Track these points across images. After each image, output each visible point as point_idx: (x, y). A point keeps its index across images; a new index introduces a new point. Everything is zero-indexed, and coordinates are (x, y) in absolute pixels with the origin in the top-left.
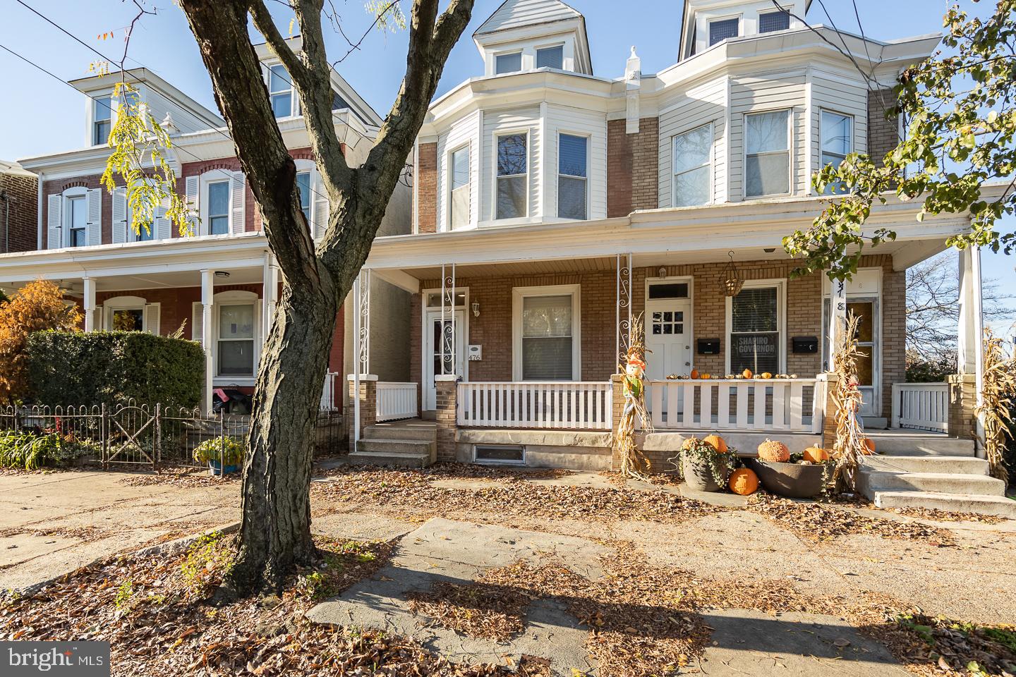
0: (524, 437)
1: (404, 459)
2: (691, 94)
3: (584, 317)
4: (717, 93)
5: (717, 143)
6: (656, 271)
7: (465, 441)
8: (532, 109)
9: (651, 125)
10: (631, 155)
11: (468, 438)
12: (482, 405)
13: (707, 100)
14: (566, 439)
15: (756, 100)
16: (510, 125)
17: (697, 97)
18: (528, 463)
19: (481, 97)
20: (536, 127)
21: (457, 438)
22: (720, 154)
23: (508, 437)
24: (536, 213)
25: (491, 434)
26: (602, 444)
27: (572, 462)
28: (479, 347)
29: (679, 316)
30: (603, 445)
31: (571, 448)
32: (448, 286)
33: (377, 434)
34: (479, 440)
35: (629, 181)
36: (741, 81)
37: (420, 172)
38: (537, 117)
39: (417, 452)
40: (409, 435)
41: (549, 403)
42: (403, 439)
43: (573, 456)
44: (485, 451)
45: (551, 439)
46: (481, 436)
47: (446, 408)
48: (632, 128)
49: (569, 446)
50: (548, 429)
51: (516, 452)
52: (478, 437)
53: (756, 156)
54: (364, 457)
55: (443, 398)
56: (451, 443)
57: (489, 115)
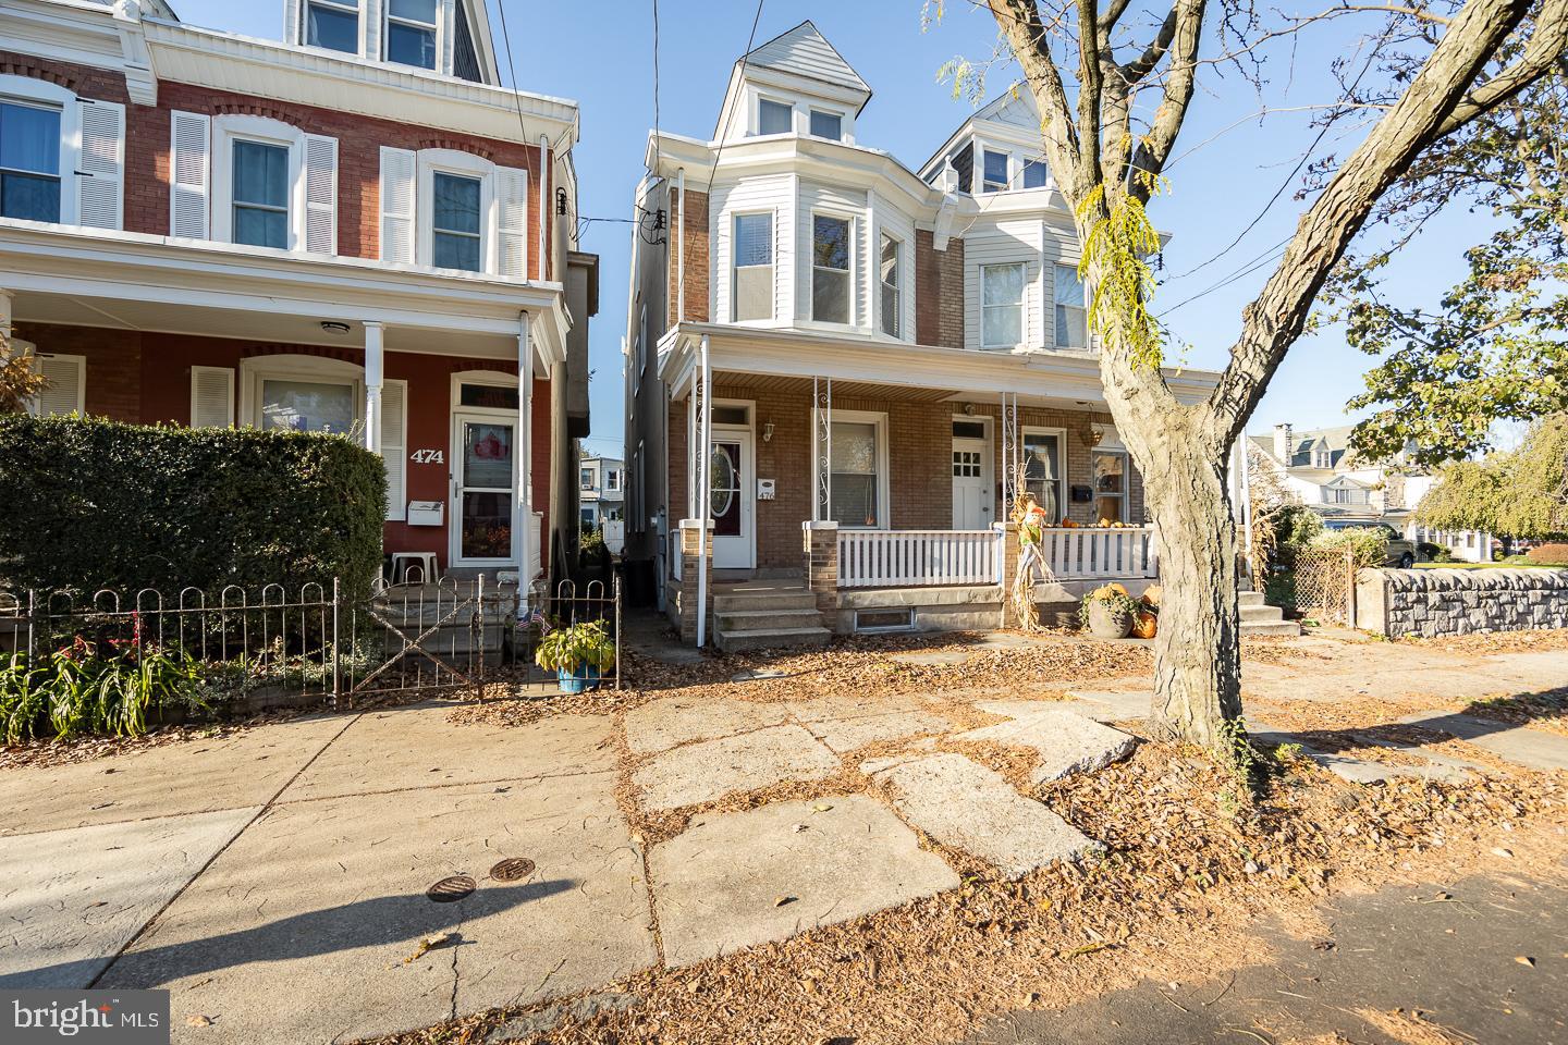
0: (917, 597)
1: (807, 635)
2: (1000, 226)
3: (893, 451)
4: (1031, 235)
5: (1031, 285)
6: (963, 407)
7: (849, 606)
8: (860, 194)
9: (957, 245)
10: (938, 274)
11: (853, 603)
12: (871, 558)
13: (1020, 238)
14: (960, 596)
15: (1064, 253)
16: (832, 205)
17: (1009, 232)
18: (918, 627)
19: (806, 159)
20: (863, 218)
21: (839, 603)
22: (1033, 299)
23: (898, 598)
24: (863, 323)
25: (880, 595)
26: (995, 599)
27: (964, 621)
28: (772, 482)
29: (977, 457)
30: (997, 600)
31: (965, 606)
32: (823, 405)
33: (735, 605)
34: (866, 603)
35: (937, 304)
36: (1053, 230)
37: (686, 229)
38: (865, 205)
39: (808, 626)
40: (783, 604)
41: (937, 555)
42: (773, 609)
43: (965, 615)
44: (866, 618)
45: (946, 597)
46: (868, 599)
47: (825, 564)
48: (940, 244)
49: (963, 604)
50: (936, 586)
51: (901, 615)
52: (865, 599)
53: (1063, 306)
54: (749, 638)
55: (821, 551)
56: (832, 610)
57: (808, 185)
